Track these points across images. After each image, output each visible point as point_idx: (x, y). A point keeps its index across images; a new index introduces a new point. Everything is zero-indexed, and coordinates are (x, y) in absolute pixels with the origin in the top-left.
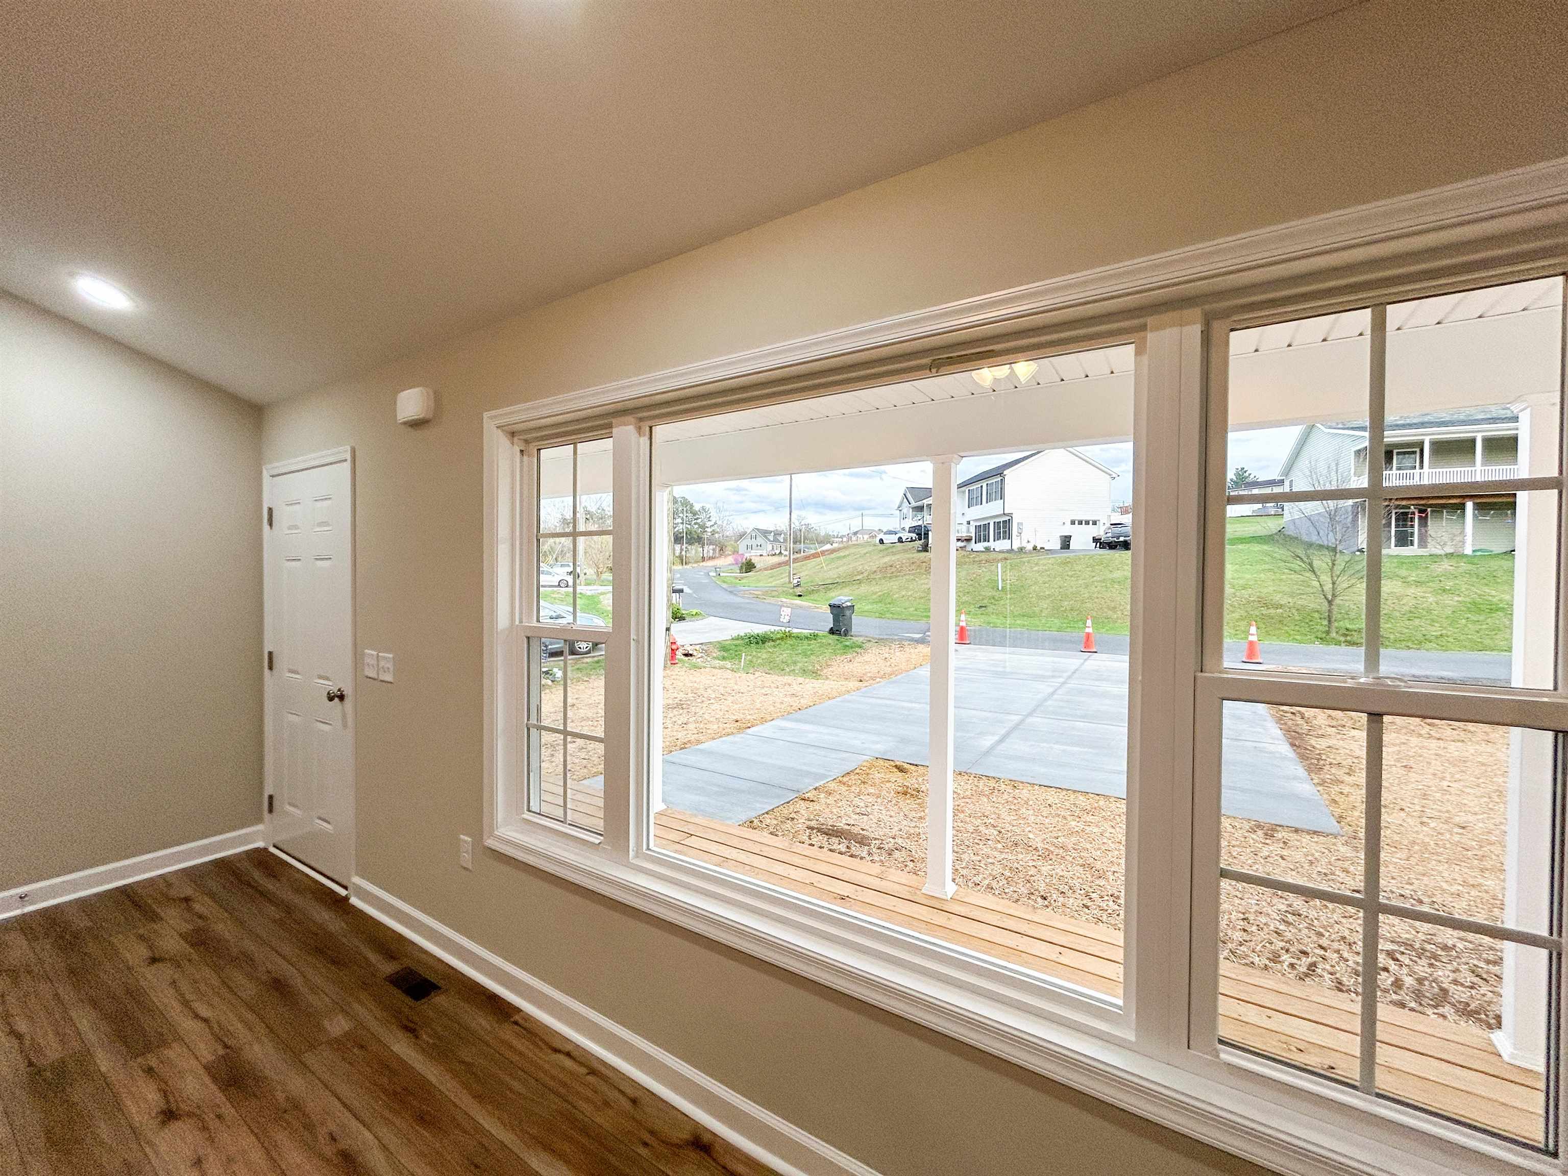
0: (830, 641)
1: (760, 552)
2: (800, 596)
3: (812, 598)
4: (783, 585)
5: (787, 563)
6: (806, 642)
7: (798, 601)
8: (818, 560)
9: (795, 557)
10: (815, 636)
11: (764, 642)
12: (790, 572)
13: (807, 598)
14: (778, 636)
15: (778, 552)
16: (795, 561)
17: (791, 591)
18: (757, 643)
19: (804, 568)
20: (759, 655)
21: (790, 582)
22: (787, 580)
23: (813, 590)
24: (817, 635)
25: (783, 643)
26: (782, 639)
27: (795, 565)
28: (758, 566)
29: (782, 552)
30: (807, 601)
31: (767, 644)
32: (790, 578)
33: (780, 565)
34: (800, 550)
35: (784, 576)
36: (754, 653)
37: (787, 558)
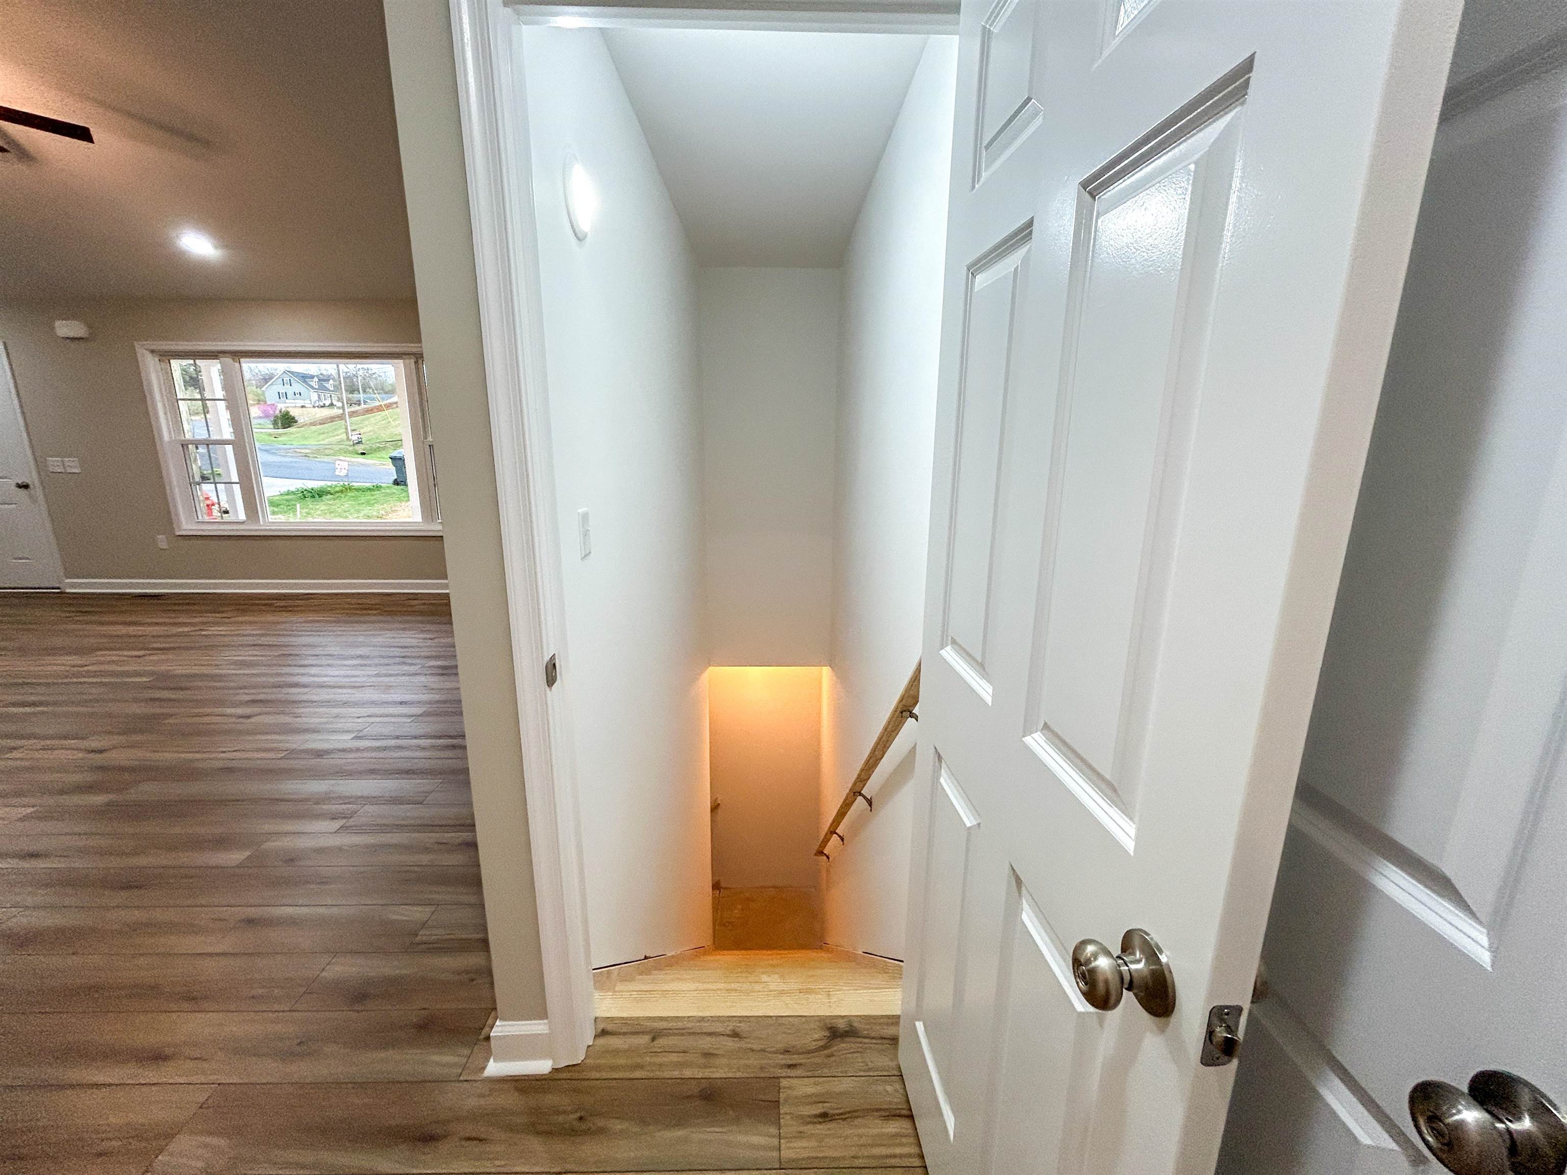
0: (394, 491)
1: (300, 403)
2: (363, 454)
3: (378, 456)
4: (340, 442)
5: (341, 417)
6: (369, 493)
7: (361, 459)
8: (383, 413)
9: (350, 410)
10: (378, 488)
11: (320, 496)
12: (346, 429)
13: (373, 455)
14: (337, 489)
15: (328, 403)
16: (352, 414)
17: (351, 449)
18: (313, 497)
19: (366, 423)
20: (317, 507)
21: (348, 439)
22: (344, 436)
23: (379, 448)
24: (381, 487)
25: (343, 496)
26: (342, 491)
27: (354, 419)
28: (301, 420)
29: (335, 402)
30: (372, 458)
31: (324, 497)
32: (347, 433)
33: (332, 419)
34: (360, 401)
35: (340, 432)
36: (311, 506)
37: (341, 411)
